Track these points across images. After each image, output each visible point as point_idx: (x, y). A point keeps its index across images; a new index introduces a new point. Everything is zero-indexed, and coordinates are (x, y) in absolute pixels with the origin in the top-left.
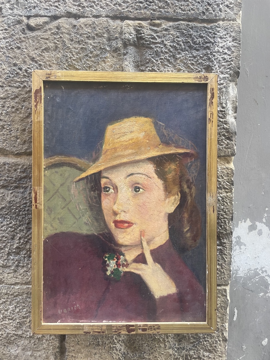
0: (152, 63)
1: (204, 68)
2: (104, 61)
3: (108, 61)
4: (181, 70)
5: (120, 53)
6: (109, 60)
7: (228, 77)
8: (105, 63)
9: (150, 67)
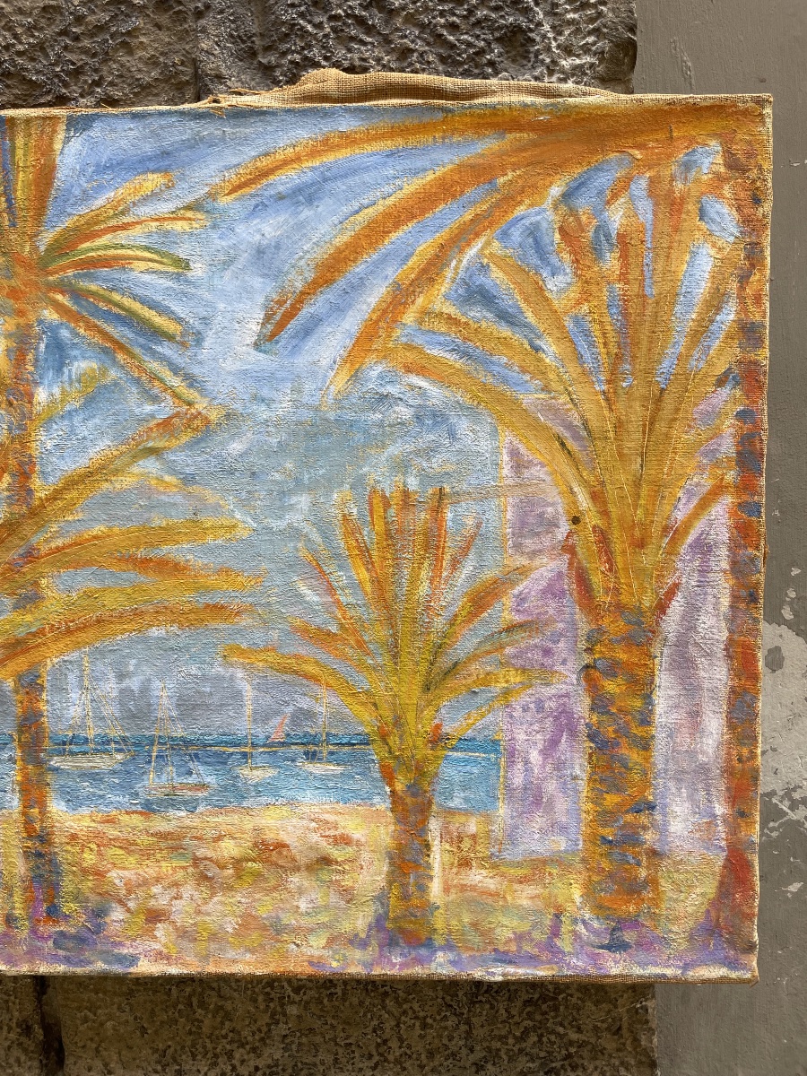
0: (302, 37)
1: (498, 40)
2: (124, 44)
3: (141, 43)
4: (412, 51)
5: (180, 11)
6: (143, 39)
7: (592, 65)
8: (130, 52)
9: (293, 52)
